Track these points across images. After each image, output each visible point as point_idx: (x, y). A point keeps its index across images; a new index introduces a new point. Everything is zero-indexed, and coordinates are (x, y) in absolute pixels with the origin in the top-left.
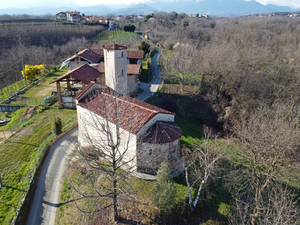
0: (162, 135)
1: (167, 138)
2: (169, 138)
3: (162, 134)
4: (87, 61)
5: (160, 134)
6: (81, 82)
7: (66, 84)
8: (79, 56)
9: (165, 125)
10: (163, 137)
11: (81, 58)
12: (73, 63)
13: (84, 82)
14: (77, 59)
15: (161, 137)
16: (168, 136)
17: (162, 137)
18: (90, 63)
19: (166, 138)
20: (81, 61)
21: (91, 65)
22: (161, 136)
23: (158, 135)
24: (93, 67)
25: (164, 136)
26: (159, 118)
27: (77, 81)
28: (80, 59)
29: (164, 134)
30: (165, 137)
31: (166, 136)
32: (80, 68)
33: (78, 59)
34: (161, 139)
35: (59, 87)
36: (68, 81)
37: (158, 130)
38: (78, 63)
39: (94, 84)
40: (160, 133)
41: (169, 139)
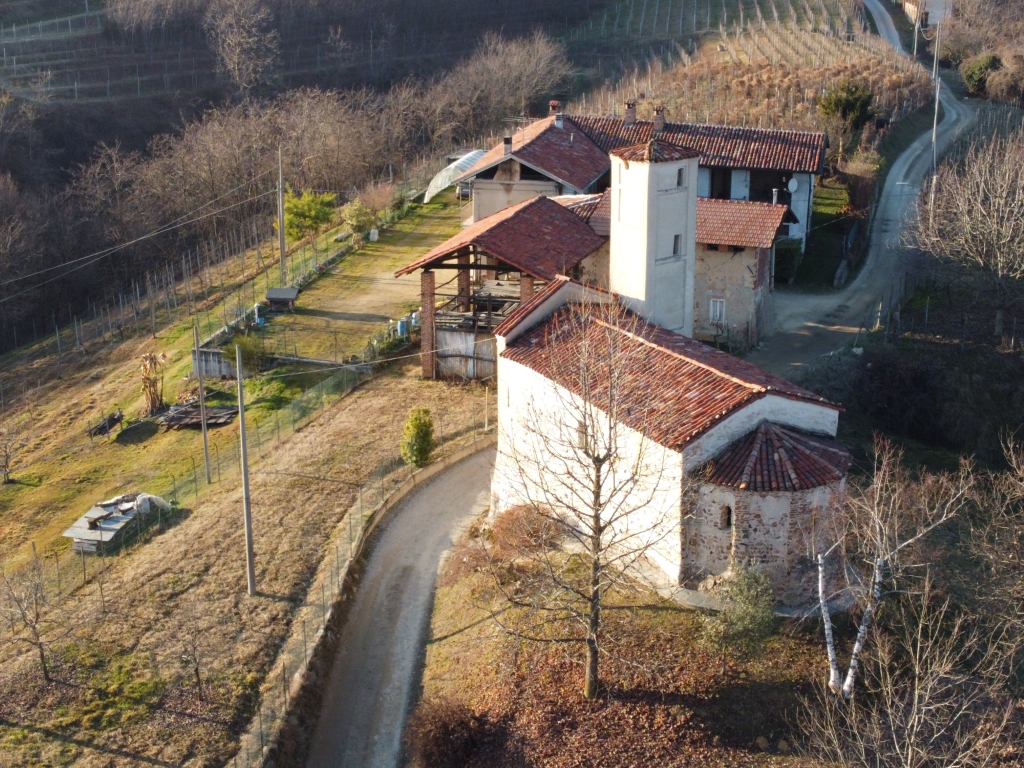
0: (771, 467)
1: (785, 476)
2: (793, 476)
3: (771, 462)
4: (549, 179)
5: (764, 462)
6: (517, 275)
7: (456, 281)
8: (514, 157)
9: (791, 437)
10: (772, 473)
11: (523, 167)
12: (489, 186)
13: (528, 276)
14: (504, 171)
15: (765, 472)
16: (791, 472)
17: (769, 472)
18: (560, 190)
19: (783, 477)
20: (522, 178)
21: (566, 199)
22: (765, 467)
23: (758, 466)
24: (572, 211)
25: (779, 469)
26: (772, 412)
27: (500, 268)
28: (517, 168)
29: (778, 463)
30: (779, 474)
31: (784, 469)
32: (517, 214)
33: (510, 170)
34: (766, 478)
35: (429, 292)
36: (464, 268)
37: (761, 448)
38: (508, 188)
39: (567, 285)
40: (765, 460)
41: (791, 480)
